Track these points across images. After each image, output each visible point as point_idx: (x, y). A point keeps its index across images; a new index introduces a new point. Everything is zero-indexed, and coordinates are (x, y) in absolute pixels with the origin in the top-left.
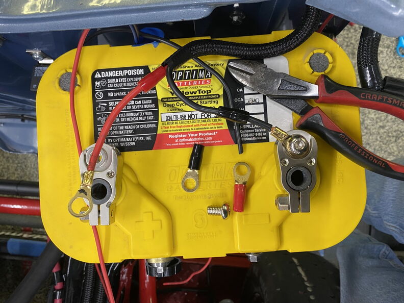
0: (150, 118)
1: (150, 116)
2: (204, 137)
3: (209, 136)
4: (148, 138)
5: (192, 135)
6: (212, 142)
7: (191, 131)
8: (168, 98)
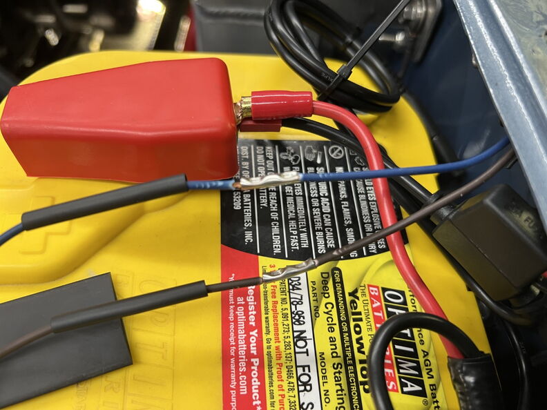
0: (294, 242)
1: (299, 242)
2: (248, 373)
3: (249, 386)
4: (248, 236)
5: (253, 341)
6: (233, 393)
7: (265, 337)
8: (342, 282)
